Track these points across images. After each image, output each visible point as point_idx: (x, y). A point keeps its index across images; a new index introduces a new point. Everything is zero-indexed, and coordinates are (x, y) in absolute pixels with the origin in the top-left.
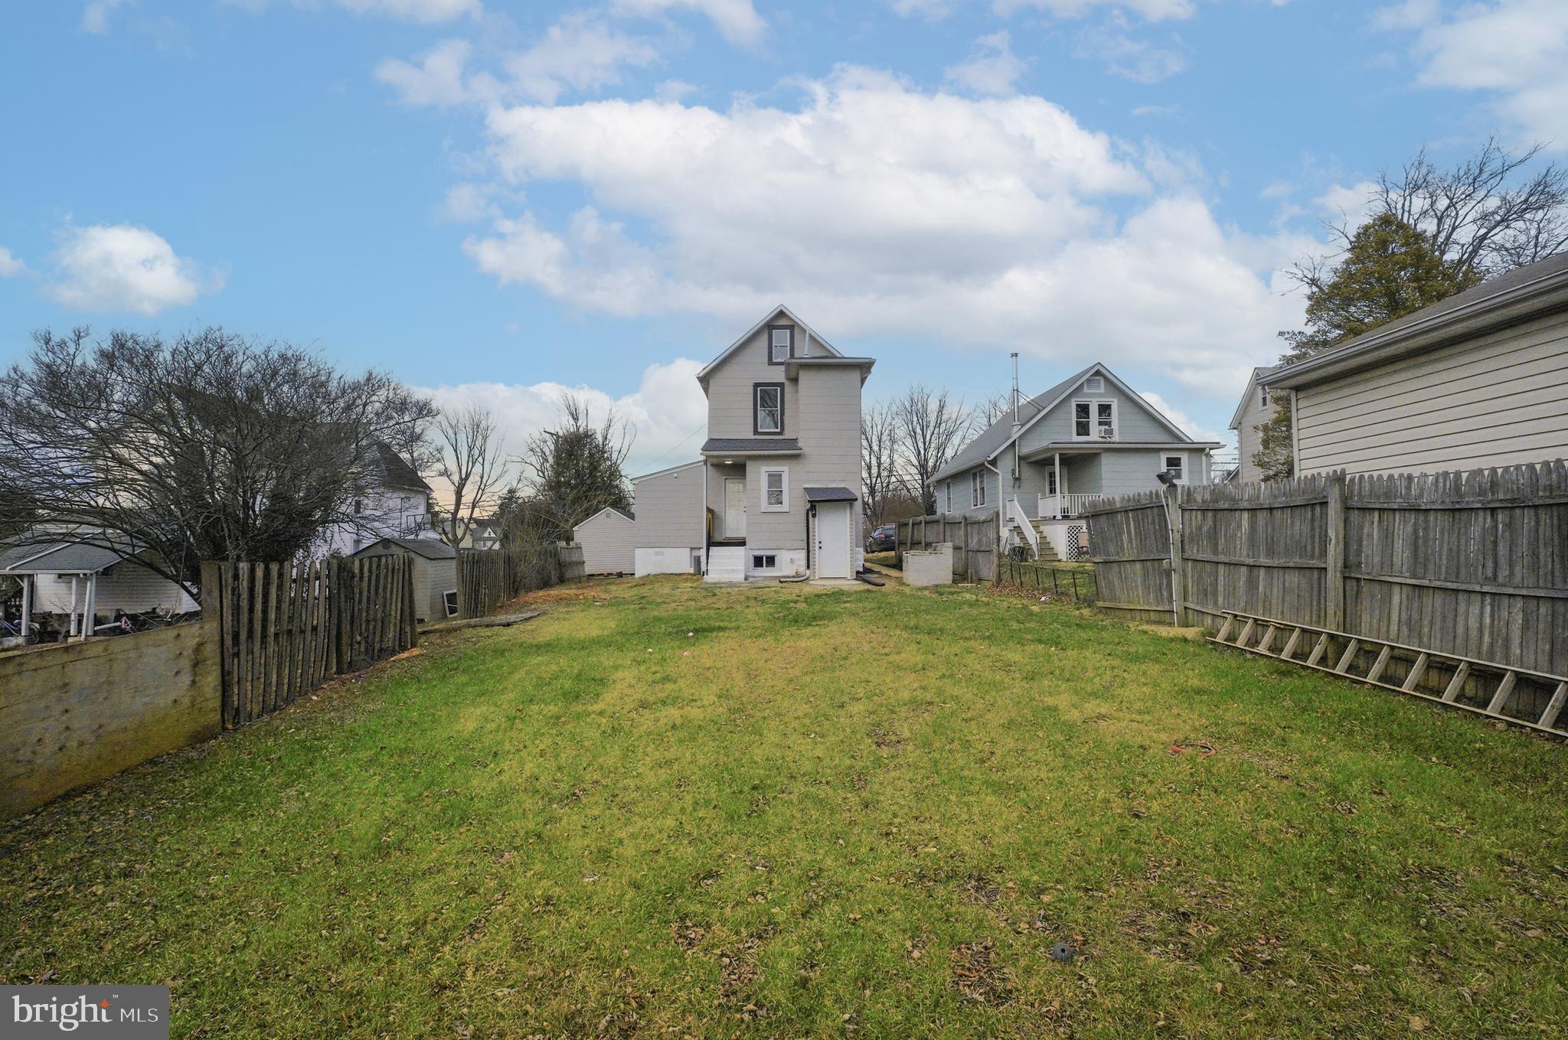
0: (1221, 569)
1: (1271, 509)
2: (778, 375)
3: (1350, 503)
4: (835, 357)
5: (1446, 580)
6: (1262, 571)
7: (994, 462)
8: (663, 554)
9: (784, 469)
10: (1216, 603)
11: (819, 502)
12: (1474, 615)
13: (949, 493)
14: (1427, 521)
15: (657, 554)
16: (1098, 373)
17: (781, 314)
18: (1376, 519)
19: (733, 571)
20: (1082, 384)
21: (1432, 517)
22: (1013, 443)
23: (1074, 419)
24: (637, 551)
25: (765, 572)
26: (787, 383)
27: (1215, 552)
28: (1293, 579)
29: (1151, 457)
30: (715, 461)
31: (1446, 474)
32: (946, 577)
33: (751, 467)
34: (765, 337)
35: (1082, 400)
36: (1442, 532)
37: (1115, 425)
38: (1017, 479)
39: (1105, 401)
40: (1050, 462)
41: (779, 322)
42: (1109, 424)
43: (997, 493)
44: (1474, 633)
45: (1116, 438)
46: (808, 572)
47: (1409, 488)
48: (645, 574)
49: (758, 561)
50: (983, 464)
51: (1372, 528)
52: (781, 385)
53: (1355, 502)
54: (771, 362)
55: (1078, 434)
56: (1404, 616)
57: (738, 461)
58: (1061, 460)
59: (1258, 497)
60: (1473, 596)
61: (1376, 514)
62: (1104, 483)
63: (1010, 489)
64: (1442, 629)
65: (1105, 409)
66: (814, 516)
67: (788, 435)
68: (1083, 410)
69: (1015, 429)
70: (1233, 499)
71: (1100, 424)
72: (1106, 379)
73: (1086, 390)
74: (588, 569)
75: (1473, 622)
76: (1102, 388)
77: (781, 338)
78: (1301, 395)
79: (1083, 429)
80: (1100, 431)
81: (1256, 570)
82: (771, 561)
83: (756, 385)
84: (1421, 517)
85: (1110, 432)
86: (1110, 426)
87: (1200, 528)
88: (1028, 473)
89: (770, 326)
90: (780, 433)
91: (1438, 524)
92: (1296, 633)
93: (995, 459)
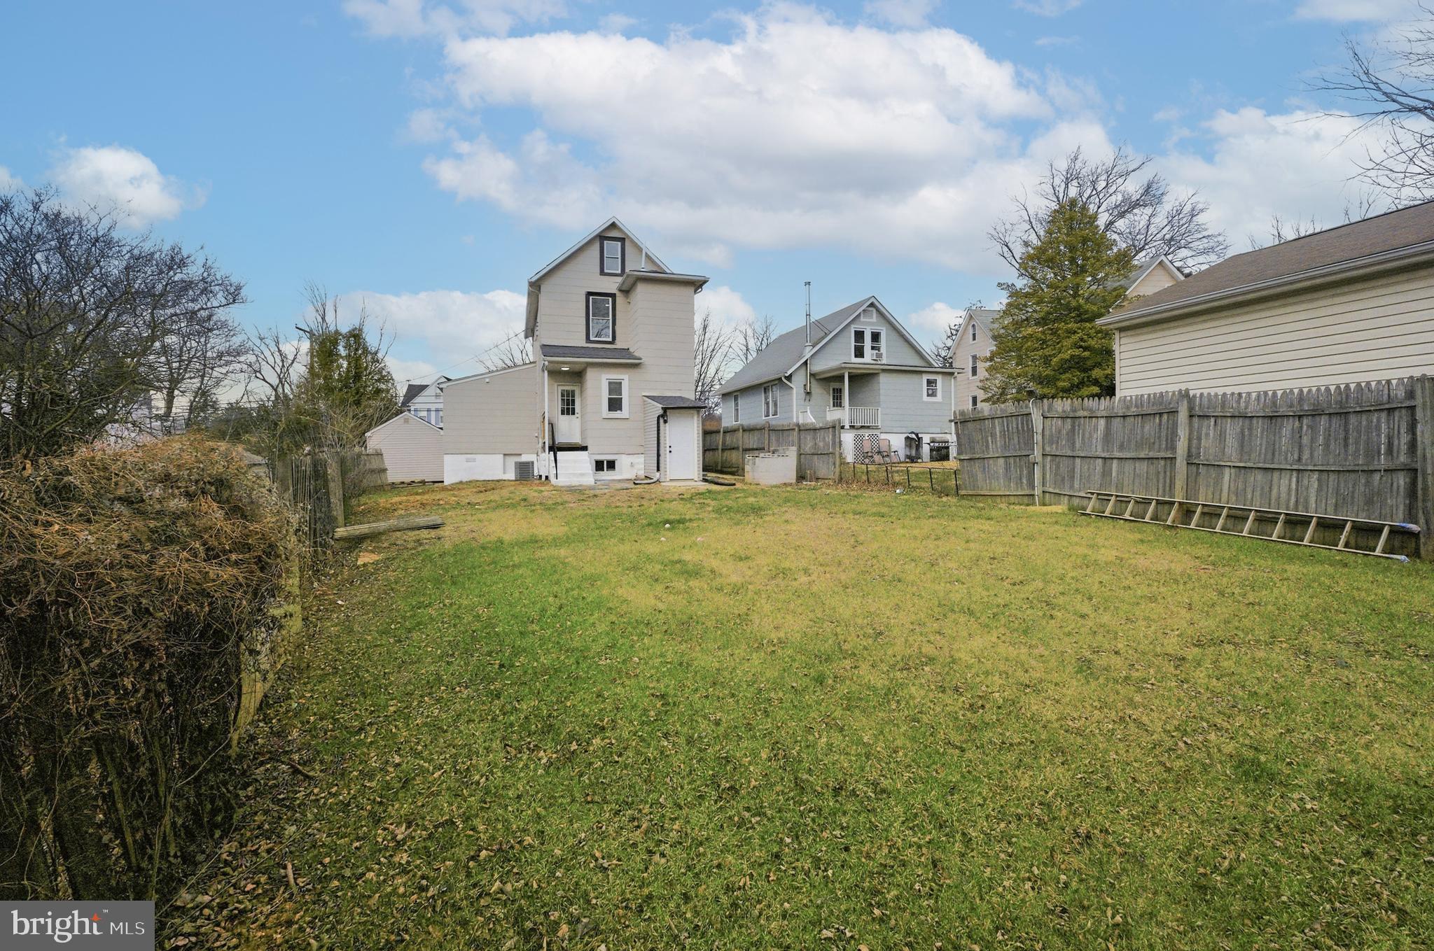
0: (1078, 461)
1: (1124, 417)
2: (611, 285)
3: (1193, 413)
4: (665, 273)
5: (1265, 463)
6: (1115, 462)
7: (789, 378)
8: (474, 460)
9: (624, 377)
10: (1072, 487)
11: (670, 409)
12: (1284, 485)
13: (737, 405)
14: (1251, 424)
15: (468, 461)
16: (872, 305)
17: (613, 226)
18: (1212, 423)
19: (582, 475)
20: (859, 314)
21: (1255, 421)
22: (806, 363)
23: (853, 344)
24: (447, 458)
25: (606, 475)
26: (618, 294)
27: (1073, 449)
28: (1142, 467)
29: (915, 378)
30: (552, 367)
31: (1266, 393)
32: (792, 477)
33: (591, 375)
34: (597, 246)
35: (859, 327)
36: (1262, 432)
37: (883, 350)
38: (808, 394)
39: (876, 329)
40: (840, 378)
41: (610, 235)
42: (878, 349)
43: (791, 406)
44: (1284, 495)
45: (884, 361)
46: (658, 474)
47: (1238, 402)
48: (457, 480)
49: (599, 466)
50: (781, 379)
51: (1209, 428)
52: (613, 296)
53: (1197, 411)
54: (602, 273)
55: (856, 356)
56: (1233, 489)
57: (577, 368)
58: (850, 377)
59: (1113, 408)
60: (1283, 472)
61: (1213, 420)
62: (882, 398)
63: (802, 402)
64: (1261, 495)
65: (876, 337)
66: (665, 422)
67: (619, 344)
68: (859, 335)
69: (808, 349)
70: (1091, 410)
71: (873, 348)
72: (878, 310)
73: (862, 319)
74: (393, 476)
75: (1284, 489)
76: (874, 318)
77: (613, 248)
78: (1122, 335)
79: (859, 353)
80: (872, 355)
81: (1108, 462)
82: (612, 465)
83: (589, 294)
84: (1247, 421)
85: (879, 356)
86: (879, 350)
87: (1060, 432)
88: (817, 390)
89: (602, 237)
90: (612, 342)
91: (1259, 425)
92: (1154, 503)
93: (791, 375)
